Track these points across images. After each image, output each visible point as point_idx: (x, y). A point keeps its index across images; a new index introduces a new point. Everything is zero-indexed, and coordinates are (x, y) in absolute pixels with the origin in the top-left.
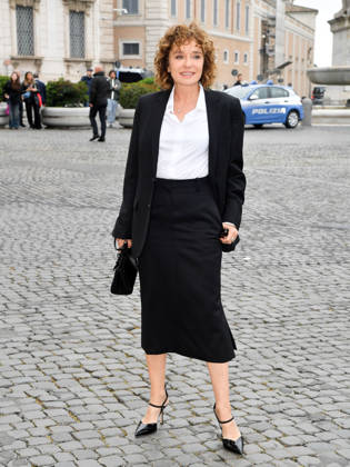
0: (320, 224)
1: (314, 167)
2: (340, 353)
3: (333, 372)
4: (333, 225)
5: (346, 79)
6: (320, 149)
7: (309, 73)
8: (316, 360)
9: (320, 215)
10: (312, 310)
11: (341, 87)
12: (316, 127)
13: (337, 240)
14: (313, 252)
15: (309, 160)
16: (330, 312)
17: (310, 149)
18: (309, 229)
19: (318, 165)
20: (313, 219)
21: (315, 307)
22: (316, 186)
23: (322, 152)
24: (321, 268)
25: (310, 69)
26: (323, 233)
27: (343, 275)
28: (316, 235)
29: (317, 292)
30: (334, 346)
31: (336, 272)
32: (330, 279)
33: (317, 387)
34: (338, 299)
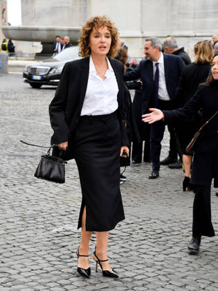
0: (16, 153)
1: (11, 108)
2: (29, 255)
3: (22, 270)
4: (26, 153)
5: (34, 37)
6: (15, 93)
7: (5, 30)
8: (9, 262)
9: (16, 146)
10: (8, 222)
11: (31, 43)
12: (11, 74)
13: (28, 166)
14: (10, 176)
15: (7, 102)
16: (23, 223)
17: (7, 93)
18: (7, 157)
19: (13, 105)
20: (10, 150)
21: (10, 220)
22: (13, 123)
23: (17, 95)
24: (16, 189)
25: (5, 27)
26: (18, 160)
27: (33, 193)
28: (13, 163)
29: (12, 208)
30: (24, 249)
31: (28, 191)
32: (23, 197)
33: (9, 284)
34: (28, 212)
